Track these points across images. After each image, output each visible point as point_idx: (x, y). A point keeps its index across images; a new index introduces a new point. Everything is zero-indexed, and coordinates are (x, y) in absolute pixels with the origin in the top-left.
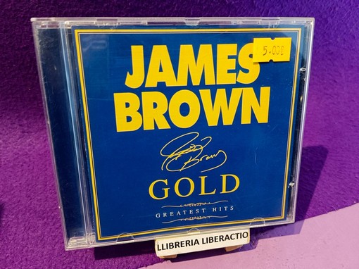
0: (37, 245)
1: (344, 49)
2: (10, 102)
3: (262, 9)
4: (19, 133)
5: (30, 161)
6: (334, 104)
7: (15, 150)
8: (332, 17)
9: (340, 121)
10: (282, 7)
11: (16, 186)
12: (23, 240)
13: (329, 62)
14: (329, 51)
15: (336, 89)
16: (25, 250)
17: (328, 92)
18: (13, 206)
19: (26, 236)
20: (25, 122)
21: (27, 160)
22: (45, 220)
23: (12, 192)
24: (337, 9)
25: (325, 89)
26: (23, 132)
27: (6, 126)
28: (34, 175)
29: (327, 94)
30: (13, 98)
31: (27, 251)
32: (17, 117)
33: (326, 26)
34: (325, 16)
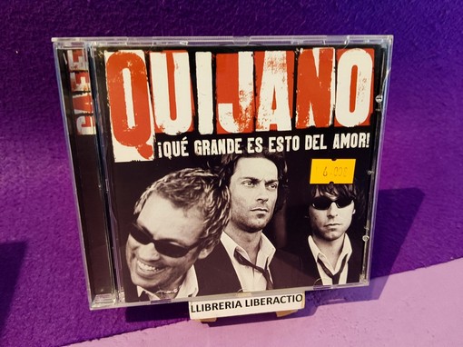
0: (64, 290)
1: (457, 63)
2: (39, 121)
3: (347, 12)
4: (49, 158)
5: (61, 191)
6: (440, 133)
7: (44, 179)
8: (441, 23)
9: (447, 155)
10: (374, 10)
11: (44, 221)
12: (48, 283)
13: (436, 79)
14: (437, 65)
15: (444, 114)
16: (50, 294)
17: (434, 119)
18: (39, 243)
19: (51, 280)
20: (56, 145)
21: (57, 190)
22: (75, 261)
23: (38, 227)
24: (447, 12)
25: (429, 113)
26: (54, 158)
27: (34, 150)
28: (65, 208)
29: (432, 121)
30: (42, 117)
31: (52, 296)
32: (47, 139)
33: (433, 34)
34: (432, 22)
